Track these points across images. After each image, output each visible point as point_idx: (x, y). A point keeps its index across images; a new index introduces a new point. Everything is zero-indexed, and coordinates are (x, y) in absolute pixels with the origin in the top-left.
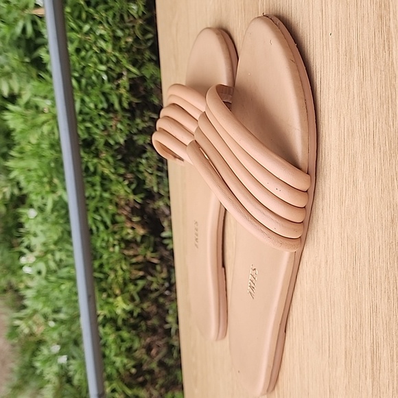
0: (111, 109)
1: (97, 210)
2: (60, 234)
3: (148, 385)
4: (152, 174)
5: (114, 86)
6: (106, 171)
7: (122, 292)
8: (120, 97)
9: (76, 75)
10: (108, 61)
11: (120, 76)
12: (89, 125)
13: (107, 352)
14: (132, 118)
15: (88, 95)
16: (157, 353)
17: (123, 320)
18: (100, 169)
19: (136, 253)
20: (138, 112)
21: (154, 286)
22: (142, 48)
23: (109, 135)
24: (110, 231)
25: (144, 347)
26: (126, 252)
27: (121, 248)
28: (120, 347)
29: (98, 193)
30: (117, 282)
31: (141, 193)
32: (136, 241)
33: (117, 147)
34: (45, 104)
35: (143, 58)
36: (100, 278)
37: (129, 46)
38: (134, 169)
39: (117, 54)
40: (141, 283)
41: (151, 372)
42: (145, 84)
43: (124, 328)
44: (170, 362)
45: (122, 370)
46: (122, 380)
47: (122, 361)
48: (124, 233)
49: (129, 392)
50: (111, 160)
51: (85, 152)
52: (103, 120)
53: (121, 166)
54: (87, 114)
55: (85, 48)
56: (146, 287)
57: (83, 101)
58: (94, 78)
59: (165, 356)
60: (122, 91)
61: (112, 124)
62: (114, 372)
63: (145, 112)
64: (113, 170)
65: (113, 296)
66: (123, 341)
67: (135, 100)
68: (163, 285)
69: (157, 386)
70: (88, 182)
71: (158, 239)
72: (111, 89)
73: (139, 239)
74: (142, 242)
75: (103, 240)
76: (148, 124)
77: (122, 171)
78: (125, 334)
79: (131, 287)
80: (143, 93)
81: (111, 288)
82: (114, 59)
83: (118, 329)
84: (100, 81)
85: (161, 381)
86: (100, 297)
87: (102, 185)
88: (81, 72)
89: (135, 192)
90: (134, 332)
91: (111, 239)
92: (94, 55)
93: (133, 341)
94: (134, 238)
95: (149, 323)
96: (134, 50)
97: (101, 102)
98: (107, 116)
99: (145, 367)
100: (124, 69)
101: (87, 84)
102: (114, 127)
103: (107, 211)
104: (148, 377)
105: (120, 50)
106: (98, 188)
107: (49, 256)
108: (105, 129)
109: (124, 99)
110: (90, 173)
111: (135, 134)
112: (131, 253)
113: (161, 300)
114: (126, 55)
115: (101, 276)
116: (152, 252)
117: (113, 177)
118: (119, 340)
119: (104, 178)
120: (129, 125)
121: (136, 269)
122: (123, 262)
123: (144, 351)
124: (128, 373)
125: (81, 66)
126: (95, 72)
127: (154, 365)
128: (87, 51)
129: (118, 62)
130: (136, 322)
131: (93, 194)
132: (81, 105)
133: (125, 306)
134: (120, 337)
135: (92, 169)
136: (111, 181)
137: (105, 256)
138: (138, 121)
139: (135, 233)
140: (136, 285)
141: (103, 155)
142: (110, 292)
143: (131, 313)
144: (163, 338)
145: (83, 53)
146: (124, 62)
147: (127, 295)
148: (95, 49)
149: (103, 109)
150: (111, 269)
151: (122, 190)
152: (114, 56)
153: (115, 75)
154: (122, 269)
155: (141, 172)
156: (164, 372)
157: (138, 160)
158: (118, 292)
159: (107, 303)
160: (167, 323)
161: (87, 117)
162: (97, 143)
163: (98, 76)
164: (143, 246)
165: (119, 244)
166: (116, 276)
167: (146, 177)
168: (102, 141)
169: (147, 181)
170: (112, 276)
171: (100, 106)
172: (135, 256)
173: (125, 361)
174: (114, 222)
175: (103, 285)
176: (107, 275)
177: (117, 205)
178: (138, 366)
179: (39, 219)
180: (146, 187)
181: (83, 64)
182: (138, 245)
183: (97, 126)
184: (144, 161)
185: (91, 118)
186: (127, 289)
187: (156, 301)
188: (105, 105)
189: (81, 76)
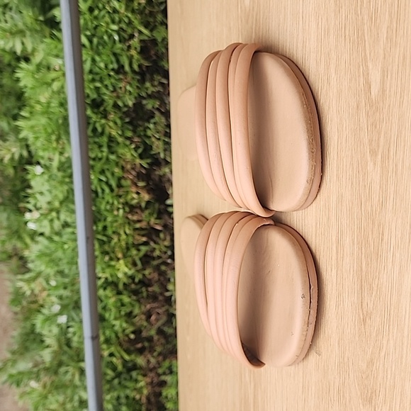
0: (121, 71)
1: (102, 172)
2: (66, 194)
3: (146, 352)
4: (159, 139)
5: (125, 47)
6: (114, 133)
7: (125, 256)
8: (131, 58)
9: (88, 33)
10: (120, 22)
11: (132, 36)
12: (98, 85)
13: (107, 315)
14: (142, 81)
15: (99, 54)
16: (157, 320)
17: (124, 284)
18: (107, 130)
19: (140, 218)
20: (148, 76)
21: (157, 253)
22: (155, 10)
23: (118, 97)
24: (114, 194)
25: (143, 313)
26: (130, 216)
27: (125, 212)
28: (120, 311)
29: (105, 154)
30: (120, 247)
31: (148, 158)
32: (140, 206)
33: (126, 109)
34: (56, 63)
35: (155, 21)
36: (103, 241)
37: (141, 8)
38: (142, 134)
39: (130, 15)
40: (144, 249)
41: (150, 339)
42: (157, 48)
43: (125, 292)
44: (169, 331)
45: (120, 335)
46: (121, 345)
47: (121, 326)
48: (129, 197)
49: (127, 357)
50: (119, 122)
51: (94, 112)
52: (113, 81)
53: (128, 129)
54: (97, 74)
55: (98, 7)
56: (149, 253)
57: (94, 61)
58: (106, 37)
59: (164, 325)
60: (133, 52)
61: (121, 86)
62: (113, 336)
63: (155, 76)
64: (120, 132)
65: (116, 260)
66: (123, 305)
67: (146, 64)
68: (165, 253)
69: (155, 354)
70: (95, 143)
71: (162, 207)
72: (122, 50)
73: (143, 205)
74: (146, 208)
75: (108, 202)
76: (157, 89)
77: (129, 134)
78: (126, 299)
79: (134, 252)
80: (154, 58)
81: (113, 252)
82: (126, 20)
83: (119, 293)
84: (112, 41)
85: (159, 349)
86: (103, 259)
87: (109, 147)
88: (93, 32)
89: (141, 157)
90: (134, 298)
91: (116, 203)
92: (107, 15)
93: (133, 306)
94: (138, 203)
95: (150, 289)
96: (147, 12)
97: (112, 63)
98: (117, 77)
99: (144, 334)
100: (136, 30)
101: (99, 44)
102: (123, 89)
103: (113, 174)
104: (146, 344)
105: (133, 11)
106: (105, 149)
107: (54, 214)
108: (115, 90)
109: (134, 61)
110: (97, 134)
111: (144, 98)
112: (135, 218)
113: (163, 268)
114: (139, 16)
115: (105, 239)
116: (156, 219)
117: (120, 140)
118: (119, 304)
119: (111, 139)
120: (137, 87)
121: (139, 235)
122: (127, 227)
123: (144, 317)
124: (127, 339)
125: (94, 25)
126: (107, 32)
127: (153, 332)
128: (100, 10)
129: (130, 23)
130: (137, 288)
131: (100, 155)
132: (91, 65)
133: (126, 270)
134: (121, 300)
135: (100, 129)
136: (118, 143)
137: (109, 219)
138: (148, 84)
139: (139, 198)
140: (139, 250)
141: (112, 116)
142: (112, 255)
143: (132, 278)
144: (163, 306)
145: (96, 12)
146: (136, 23)
147: (130, 259)
148: (108, 8)
149: (113, 70)
150: (114, 232)
151: (128, 153)
152: (127, 16)
153: (126, 36)
154: (125, 233)
155: (149, 137)
156: (163, 341)
157: (146, 124)
158: (120, 255)
159: (109, 266)
160: (168, 291)
161: (97, 77)
162: (105, 104)
163: (110, 36)
164: (147, 212)
165: (124, 208)
166: (119, 240)
167: (153, 142)
168: (111, 102)
169: (154, 147)
170: (115, 239)
171: (111, 66)
172: (139, 221)
173: (125, 325)
174: (120, 186)
175: (106, 248)
176: (110, 239)
177: (123, 168)
178: (137, 332)
179: (46, 177)
180: (153, 153)
181: (95, 23)
182: (142, 210)
183: (106, 86)
184: (151, 126)
185: (101, 78)
186: (129, 254)
187: (157, 268)
188: (116, 66)
189: (93, 35)
